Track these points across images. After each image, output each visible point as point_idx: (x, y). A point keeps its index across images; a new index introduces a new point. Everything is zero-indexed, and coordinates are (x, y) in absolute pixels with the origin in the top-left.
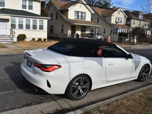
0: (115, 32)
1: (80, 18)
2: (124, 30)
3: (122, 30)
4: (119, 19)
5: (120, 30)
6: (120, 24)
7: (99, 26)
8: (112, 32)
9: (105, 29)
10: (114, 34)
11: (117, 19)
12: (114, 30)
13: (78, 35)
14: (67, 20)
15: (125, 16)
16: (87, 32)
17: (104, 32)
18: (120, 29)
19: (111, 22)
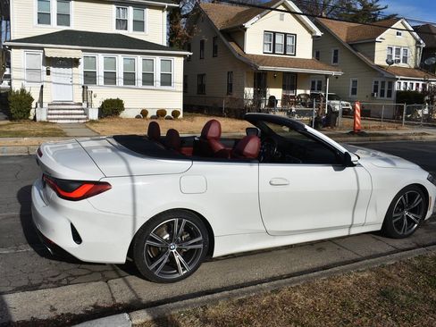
0: (386, 89)
1: (279, 50)
2: (415, 83)
3: (409, 82)
4: (398, 50)
5: (402, 84)
6: (401, 64)
7: (334, 73)
8: (376, 90)
9: (355, 82)
10: (382, 95)
11: (394, 51)
12: (383, 83)
13: (273, 100)
14: (241, 58)
15: (418, 42)
16: (299, 92)
17: (354, 91)
18: (402, 82)
19: (373, 61)
